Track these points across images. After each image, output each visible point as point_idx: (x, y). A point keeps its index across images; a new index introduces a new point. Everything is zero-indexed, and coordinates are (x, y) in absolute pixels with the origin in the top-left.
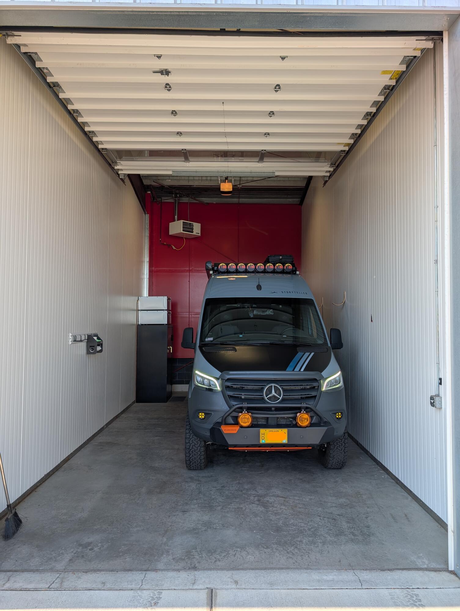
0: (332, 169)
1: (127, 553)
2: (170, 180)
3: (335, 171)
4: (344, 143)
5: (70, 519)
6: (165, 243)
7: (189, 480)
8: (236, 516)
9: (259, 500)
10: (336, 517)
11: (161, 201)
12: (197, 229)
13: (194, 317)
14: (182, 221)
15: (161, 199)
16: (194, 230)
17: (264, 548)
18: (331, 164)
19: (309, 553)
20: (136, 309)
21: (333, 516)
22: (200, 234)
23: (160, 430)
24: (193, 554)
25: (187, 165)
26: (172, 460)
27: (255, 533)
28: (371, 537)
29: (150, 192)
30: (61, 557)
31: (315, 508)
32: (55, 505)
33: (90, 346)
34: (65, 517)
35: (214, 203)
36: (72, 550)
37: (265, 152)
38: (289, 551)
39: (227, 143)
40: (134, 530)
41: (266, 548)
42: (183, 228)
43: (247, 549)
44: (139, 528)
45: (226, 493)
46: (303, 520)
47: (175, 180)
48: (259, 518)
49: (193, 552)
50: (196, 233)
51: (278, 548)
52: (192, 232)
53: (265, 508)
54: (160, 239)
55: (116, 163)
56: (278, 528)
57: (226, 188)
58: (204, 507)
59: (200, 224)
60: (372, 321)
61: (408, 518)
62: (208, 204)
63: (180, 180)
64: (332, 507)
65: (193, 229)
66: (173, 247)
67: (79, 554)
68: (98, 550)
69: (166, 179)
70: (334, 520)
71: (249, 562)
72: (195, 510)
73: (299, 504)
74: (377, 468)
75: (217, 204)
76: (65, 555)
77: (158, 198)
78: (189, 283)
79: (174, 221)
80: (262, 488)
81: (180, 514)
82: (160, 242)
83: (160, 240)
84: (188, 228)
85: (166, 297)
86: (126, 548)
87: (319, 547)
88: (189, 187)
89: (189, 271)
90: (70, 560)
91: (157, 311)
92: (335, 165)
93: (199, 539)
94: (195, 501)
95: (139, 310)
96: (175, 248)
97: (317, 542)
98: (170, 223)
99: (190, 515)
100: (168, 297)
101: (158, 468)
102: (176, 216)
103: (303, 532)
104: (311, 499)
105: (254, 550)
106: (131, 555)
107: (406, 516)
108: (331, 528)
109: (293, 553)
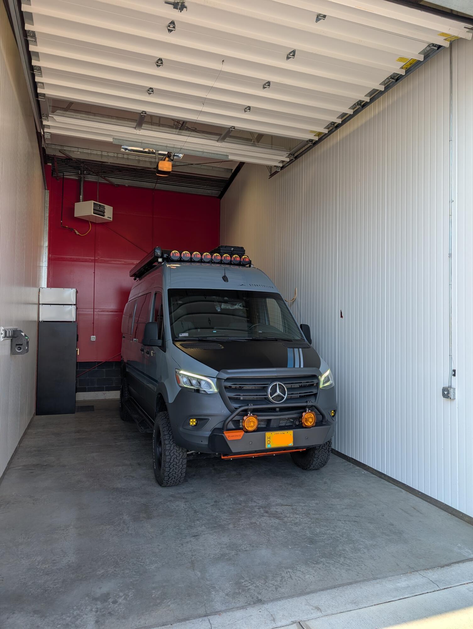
0: (288, 160)
1: (165, 599)
2: (79, 153)
3: (291, 162)
4: (316, 132)
5: (55, 568)
6: (67, 226)
7: (171, 498)
8: (257, 533)
9: (267, 512)
10: (355, 519)
11: (63, 177)
12: (109, 212)
13: (99, 315)
14: (93, 202)
15: (63, 175)
16: (105, 214)
17: (314, 563)
18: (290, 154)
19: (362, 561)
20: (37, 302)
21: (352, 519)
22: (112, 218)
23: (90, 444)
24: (245, 584)
25: (138, 133)
26: (134, 478)
27: (291, 548)
28: (403, 535)
29: (50, 164)
30: (79, 620)
31: (329, 513)
32: (19, 552)
33: (17, 345)
34: (47, 566)
35: (127, 185)
36: (89, 608)
37: (234, 130)
38: (341, 563)
39: (201, 112)
40: (152, 568)
41: (316, 564)
42: (94, 210)
43: (298, 568)
44: (156, 565)
45: (225, 508)
46: (327, 527)
47: (85, 153)
48: (282, 531)
49: (243, 582)
50: (108, 217)
51: (327, 561)
52: (103, 216)
53: (280, 519)
54: (62, 221)
55: (47, 116)
56: (311, 540)
57: (166, 168)
58: (213, 527)
59: (112, 207)
60: (342, 317)
61: (418, 511)
62: (118, 185)
63: (91, 154)
64: (343, 509)
65: (104, 212)
66: (76, 232)
67: (104, 611)
68: (124, 601)
69: (74, 151)
70: (356, 523)
71: (312, 582)
72: (206, 533)
73: (309, 510)
74: (351, 465)
75: (129, 187)
76: (83, 616)
77: (59, 172)
78: (94, 274)
79: (78, 201)
80: (259, 498)
81: (193, 539)
82: (61, 224)
83: (61, 223)
84: (99, 211)
85: (75, 289)
86: (159, 592)
87: (366, 553)
88: (101, 163)
89: (95, 261)
90: (97, 622)
91: (63, 306)
92: (293, 155)
93: (237, 565)
94: (198, 522)
95: (40, 304)
96: (79, 234)
97: (361, 549)
98: (76, 204)
99: (204, 539)
100: (76, 289)
101: (124, 489)
102: (81, 196)
103: (338, 540)
104: (317, 504)
105: (306, 568)
106: (172, 599)
107: (415, 509)
108: (361, 531)
109: (347, 564)
